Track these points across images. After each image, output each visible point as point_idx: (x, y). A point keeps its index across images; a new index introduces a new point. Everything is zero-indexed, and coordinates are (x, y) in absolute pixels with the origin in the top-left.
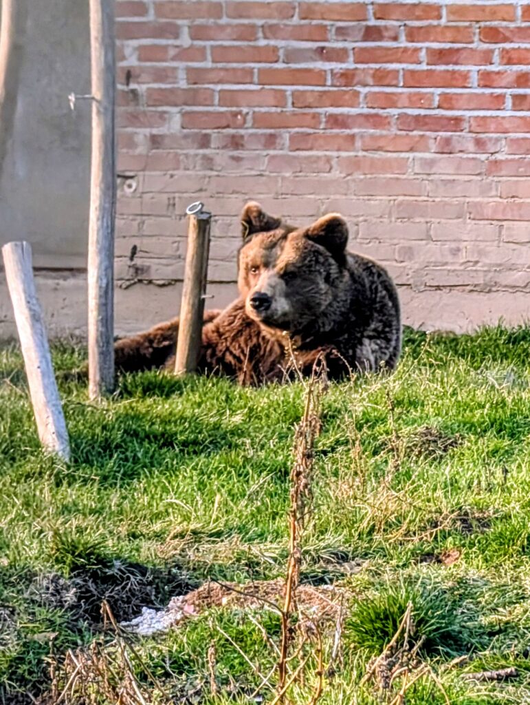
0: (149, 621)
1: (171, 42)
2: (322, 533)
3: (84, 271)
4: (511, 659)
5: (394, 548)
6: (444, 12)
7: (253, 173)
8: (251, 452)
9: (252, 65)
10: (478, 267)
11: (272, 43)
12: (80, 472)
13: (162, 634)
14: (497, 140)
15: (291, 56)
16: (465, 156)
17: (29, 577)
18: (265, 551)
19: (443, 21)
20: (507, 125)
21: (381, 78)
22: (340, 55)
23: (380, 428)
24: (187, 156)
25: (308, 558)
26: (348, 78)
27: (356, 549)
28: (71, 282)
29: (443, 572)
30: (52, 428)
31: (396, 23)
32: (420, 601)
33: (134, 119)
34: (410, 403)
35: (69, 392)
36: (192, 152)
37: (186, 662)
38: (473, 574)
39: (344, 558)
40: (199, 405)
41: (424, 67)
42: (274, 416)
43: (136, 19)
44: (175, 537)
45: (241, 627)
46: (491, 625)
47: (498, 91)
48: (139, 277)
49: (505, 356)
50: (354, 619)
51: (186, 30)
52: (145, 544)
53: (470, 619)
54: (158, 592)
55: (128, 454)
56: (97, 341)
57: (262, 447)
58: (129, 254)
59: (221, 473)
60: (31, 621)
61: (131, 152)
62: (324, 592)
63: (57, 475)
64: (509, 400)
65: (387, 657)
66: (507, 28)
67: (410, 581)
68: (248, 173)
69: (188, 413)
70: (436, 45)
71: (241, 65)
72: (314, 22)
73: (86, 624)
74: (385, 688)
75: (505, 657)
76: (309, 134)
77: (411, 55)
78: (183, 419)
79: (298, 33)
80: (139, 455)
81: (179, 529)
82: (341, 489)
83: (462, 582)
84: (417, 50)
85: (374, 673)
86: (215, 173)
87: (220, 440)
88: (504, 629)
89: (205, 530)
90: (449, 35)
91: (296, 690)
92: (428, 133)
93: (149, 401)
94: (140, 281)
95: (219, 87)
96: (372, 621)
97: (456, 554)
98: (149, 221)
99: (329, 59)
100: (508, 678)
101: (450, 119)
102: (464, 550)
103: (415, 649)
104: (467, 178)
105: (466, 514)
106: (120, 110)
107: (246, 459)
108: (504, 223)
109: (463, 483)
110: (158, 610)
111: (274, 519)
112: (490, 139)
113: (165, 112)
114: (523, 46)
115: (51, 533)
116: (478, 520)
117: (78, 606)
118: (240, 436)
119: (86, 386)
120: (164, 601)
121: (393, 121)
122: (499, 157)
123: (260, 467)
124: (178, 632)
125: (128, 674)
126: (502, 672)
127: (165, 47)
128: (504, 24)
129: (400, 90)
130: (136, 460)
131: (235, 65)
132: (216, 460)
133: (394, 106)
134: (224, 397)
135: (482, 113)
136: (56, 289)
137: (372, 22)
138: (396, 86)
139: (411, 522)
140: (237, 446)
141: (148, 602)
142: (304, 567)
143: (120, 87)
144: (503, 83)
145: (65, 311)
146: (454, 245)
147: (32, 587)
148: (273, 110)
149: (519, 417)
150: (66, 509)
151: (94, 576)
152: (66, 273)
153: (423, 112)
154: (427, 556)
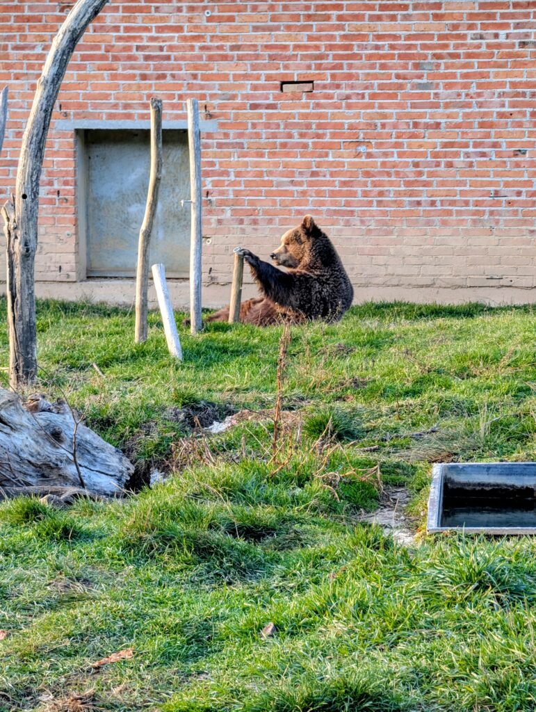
0: (217, 427)
1: (226, 178)
2: (293, 388)
3: (188, 279)
4: (376, 442)
5: (325, 395)
6: (346, 164)
7: (263, 235)
8: (262, 356)
9: (262, 188)
10: (362, 276)
11: (271, 178)
12: (186, 365)
13: (222, 432)
14: (370, 220)
15: (279, 184)
16: (356, 227)
17: (164, 409)
18: (268, 397)
19: (346, 169)
20: (374, 214)
21: (318, 193)
22: (300, 184)
23: (318, 344)
24: (233, 228)
25: (287, 399)
26: (304, 193)
27: (308, 396)
28: (183, 284)
29: (346, 405)
30: (174, 345)
31: (325, 170)
32: (336, 417)
33: (210, 212)
34: (332, 333)
35: (182, 330)
36: (236, 226)
37: (233, 445)
38: (359, 406)
39: (302, 399)
40: (239, 335)
41: (337, 188)
42: (272, 340)
43: (211, 169)
44: (228, 391)
45: (257, 429)
46: (367, 427)
47: (370, 199)
48: (213, 281)
49: (374, 315)
50: (307, 425)
51: (232, 173)
52: (214, 394)
53: (358, 425)
54: (220, 415)
55: (208, 356)
56: (194, 308)
57: (267, 353)
58: (208, 271)
59: (248, 364)
60: (164, 428)
61: (209, 227)
62: (293, 414)
63: (176, 366)
64: (375, 332)
65: (321, 441)
66: (373, 171)
67: (331, 409)
68: (260, 235)
69: (234, 339)
70: (343, 179)
71: (257, 188)
72: (289, 169)
73: (188, 429)
74: (320, 454)
75: (374, 441)
76: (287, 218)
77: (332, 183)
78: (232, 341)
79: (282, 174)
80: (213, 357)
81: (230, 387)
82: (301, 370)
83: (354, 409)
84: (334, 181)
85: (315, 448)
86: (245, 236)
87: (248, 350)
88: (374, 429)
89: (242, 388)
90: (348, 174)
91: (281, 456)
92: (340, 218)
93: (217, 333)
94: (213, 283)
95: (248, 198)
96: (314, 426)
97: (352, 397)
98: (217, 257)
99: (295, 185)
100: (374, 450)
101: (349, 211)
102: (355, 396)
103: (333, 437)
104: (357, 237)
105: (356, 380)
106: (203, 208)
107: (260, 358)
108: (374, 257)
109: (355, 367)
110: (220, 422)
111: (271, 383)
112: (367, 220)
113: (223, 209)
114: (381, 179)
115: (173, 389)
116: (362, 382)
117: (185, 421)
118: (257, 348)
119: (189, 328)
120: (223, 418)
121: (324, 212)
122: (370, 227)
123: (265, 361)
124: (229, 431)
125: (207, 449)
126: (372, 448)
127: (224, 181)
128: (373, 169)
129: (327, 199)
130: (211, 358)
131: (254, 188)
132: (247, 359)
133: (324, 205)
134: (250, 332)
135: (363, 208)
136: (176, 287)
137: (314, 169)
138: (325, 197)
139: (332, 383)
140: (255, 352)
141: (217, 419)
142: (285, 403)
143: (203, 198)
144: (372, 195)
145: (181, 296)
146: (351, 266)
147: (165, 413)
148: (271, 208)
149: (380, 339)
150: (179, 379)
151: (192, 408)
152: (181, 280)
153: (337, 208)
154: (339, 398)
